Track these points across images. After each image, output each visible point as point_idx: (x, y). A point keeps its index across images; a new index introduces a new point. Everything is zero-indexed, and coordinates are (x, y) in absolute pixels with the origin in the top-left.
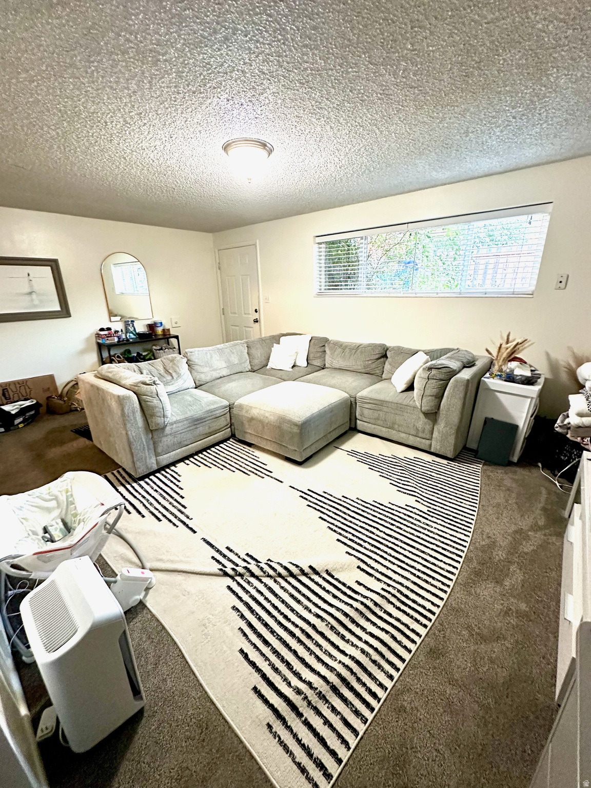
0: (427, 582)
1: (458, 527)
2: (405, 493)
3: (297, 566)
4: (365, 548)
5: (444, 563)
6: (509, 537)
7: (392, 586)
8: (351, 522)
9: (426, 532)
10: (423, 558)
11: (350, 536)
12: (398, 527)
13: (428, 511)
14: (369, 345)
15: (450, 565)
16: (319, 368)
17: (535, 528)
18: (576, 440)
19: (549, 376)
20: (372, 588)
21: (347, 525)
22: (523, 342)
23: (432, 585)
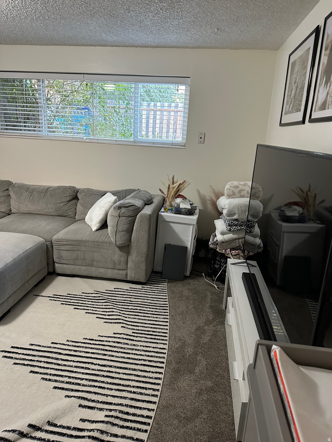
0: (141, 394)
1: (157, 339)
2: (112, 323)
3: (14, 431)
4: (84, 385)
5: (152, 372)
6: (193, 335)
7: (114, 410)
8: (65, 365)
9: (134, 352)
10: (135, 375)
11: (66, 379)
12: (110, 356)
13: (133, 333)
14: (59, 188)
15: (156, 372)
16: (3, 214)
17: (208, 322)
18: (222, 252)
19: (201, 208)
20: (96, 420)
21: (61, 370)
22: (183, 183)
23: (146, 395)
